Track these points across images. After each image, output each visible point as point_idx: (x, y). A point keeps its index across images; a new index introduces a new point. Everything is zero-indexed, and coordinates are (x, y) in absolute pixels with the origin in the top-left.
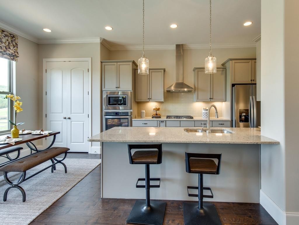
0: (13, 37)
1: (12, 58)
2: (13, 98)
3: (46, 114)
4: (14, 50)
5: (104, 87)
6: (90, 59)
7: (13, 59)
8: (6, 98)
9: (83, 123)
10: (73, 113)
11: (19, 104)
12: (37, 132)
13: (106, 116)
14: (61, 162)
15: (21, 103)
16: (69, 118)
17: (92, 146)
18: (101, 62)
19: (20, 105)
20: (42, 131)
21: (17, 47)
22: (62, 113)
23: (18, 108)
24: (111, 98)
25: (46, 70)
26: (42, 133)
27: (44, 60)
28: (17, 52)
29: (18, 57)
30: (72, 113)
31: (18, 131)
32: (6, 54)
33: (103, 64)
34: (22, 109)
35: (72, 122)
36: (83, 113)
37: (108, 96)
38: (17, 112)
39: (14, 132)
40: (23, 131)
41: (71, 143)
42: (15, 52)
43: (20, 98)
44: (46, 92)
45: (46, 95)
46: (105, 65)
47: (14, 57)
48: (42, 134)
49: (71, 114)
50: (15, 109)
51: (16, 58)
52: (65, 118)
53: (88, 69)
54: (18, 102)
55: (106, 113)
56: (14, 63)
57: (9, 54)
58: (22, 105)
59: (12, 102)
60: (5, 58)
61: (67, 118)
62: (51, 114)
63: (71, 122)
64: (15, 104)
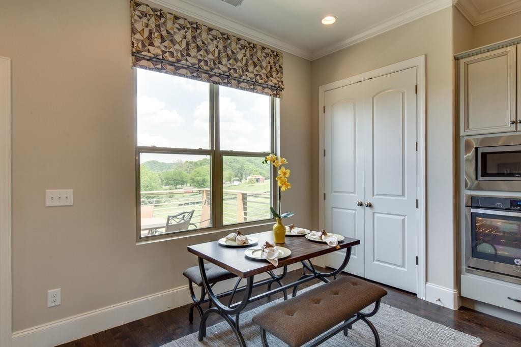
0: (277, 55)
1: (275, 92)
2: (276, 161)
3: (325, 194)
4: (278, 79)
5: (467, 127)
6: (422, 58)
7: (276, 95)
8: (265, 162)
9: (403, 220)
10: (377, 194)
11: (285, 174)
12: (314, 235)
13: (472, 207)
14: (367, 318)
15: (288, 171)
16: (370, 206)
17: (427, 281)
18: (456, 59)
19: (287, 176)
20: (324, 233)
21: (282, 73)
22: (354, 192)
23: (283, 183)
24: (488, 156)
25: (324, 107)
26: (324, 239)
27: (321, 89)
28: (282, 82)
29: (283, 89)
30: (375, 193)
31: (284, 229)
32: (267, 87)
33: (462, 61)
34: (289, 184)
35: (376, 215)
36: (403, 195)
37: (480, 151)
38: (282, 190)
39: (278, 232)
40: (291, 228)
41: (374, 261)
42: (279, 82)
43: (286, 160)
44: (325, 151)
45: (325, 156)
46: (467, 65)
47: (276, 91)
48: (325, 243)
49: (373, 195)
50: (279, 184)
51: (280, 92)
52: (361, 204)
53: (416, 86)
54: (283, 169)
55: (473, 198)
56: (278, 100)
57: (272, 86)
58: (290, 176)
59: (275, 170)
60: (267, 94)
61: (365, 203)
62: (333, 194)
63: (374, 213)
64: (279, 172)
